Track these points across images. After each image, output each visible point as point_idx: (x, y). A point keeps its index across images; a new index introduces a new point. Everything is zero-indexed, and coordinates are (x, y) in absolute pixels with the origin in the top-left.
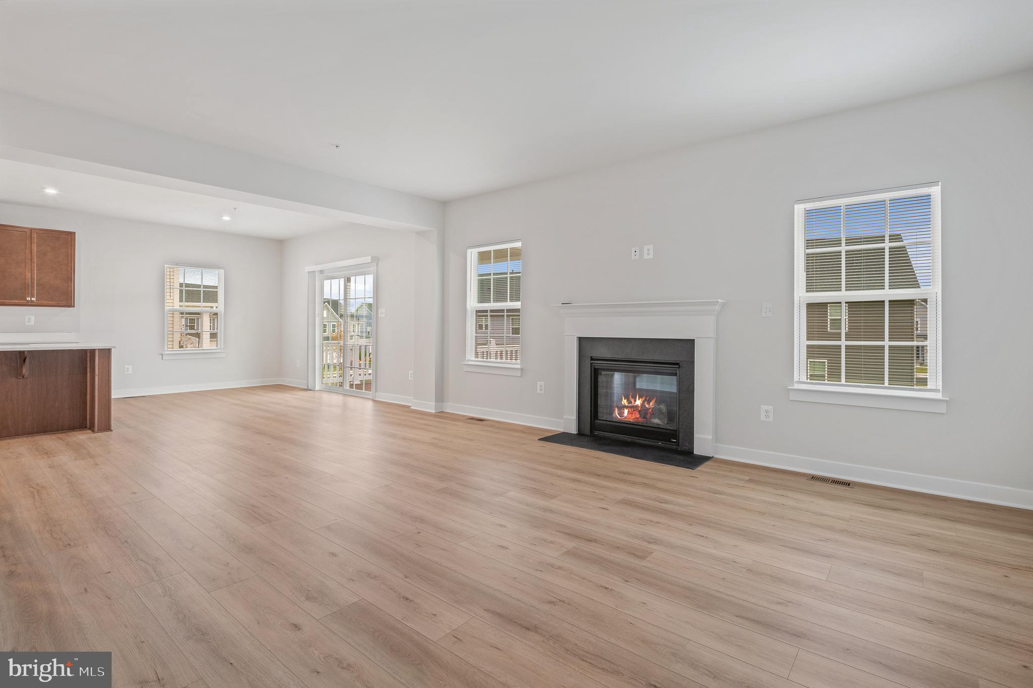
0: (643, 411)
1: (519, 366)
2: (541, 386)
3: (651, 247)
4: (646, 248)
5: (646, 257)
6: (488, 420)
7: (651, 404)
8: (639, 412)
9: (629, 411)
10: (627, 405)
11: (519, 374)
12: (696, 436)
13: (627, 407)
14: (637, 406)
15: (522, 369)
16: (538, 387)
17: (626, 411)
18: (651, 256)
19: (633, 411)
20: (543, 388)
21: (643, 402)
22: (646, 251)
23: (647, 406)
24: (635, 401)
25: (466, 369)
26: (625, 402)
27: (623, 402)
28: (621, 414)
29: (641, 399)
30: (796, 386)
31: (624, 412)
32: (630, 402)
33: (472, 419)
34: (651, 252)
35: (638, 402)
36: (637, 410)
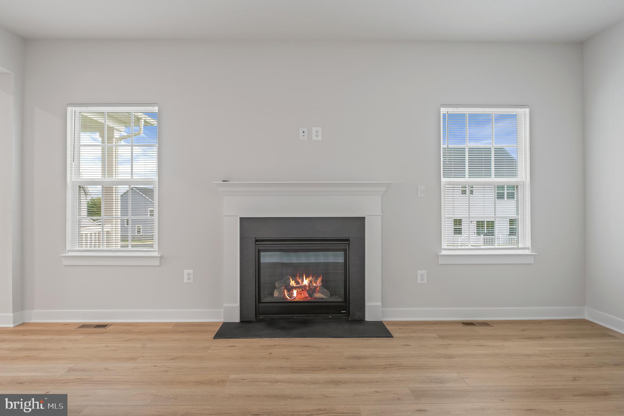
0: (311, 290)
1: (156, 254)
2: (189, 274)
3: (320, 129)
4: (314, 129)
5: (314, 138)
6: (112, 324)
7: (318, 283)
8: (307, 291)
9: (297, 292)
10: (295, 285)
11: (157, 263)
12: (368, 304)
13: (295, 288)
14: (305, 286)
15: (161, 257)
16: (186, 277)
17: (295, 292)
18: (320, 138)
19: (302, 290)
20: (191, 277)
21: (311, 282)
22: (314, 134)
23: (314, 285)
24: (303, 281)
25: (65, 262)
26: (293, 283)
27: (291, 284)
28: (291, 295)
29: (308, 279)
30: (444, 253)
31: (293, 293)
32: (297, 283)
33: (84, 326)
34: (320, 134)
35: (306, 282)
36: (305, 289)
